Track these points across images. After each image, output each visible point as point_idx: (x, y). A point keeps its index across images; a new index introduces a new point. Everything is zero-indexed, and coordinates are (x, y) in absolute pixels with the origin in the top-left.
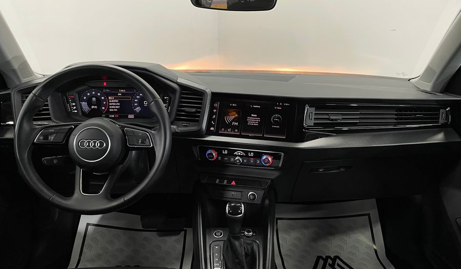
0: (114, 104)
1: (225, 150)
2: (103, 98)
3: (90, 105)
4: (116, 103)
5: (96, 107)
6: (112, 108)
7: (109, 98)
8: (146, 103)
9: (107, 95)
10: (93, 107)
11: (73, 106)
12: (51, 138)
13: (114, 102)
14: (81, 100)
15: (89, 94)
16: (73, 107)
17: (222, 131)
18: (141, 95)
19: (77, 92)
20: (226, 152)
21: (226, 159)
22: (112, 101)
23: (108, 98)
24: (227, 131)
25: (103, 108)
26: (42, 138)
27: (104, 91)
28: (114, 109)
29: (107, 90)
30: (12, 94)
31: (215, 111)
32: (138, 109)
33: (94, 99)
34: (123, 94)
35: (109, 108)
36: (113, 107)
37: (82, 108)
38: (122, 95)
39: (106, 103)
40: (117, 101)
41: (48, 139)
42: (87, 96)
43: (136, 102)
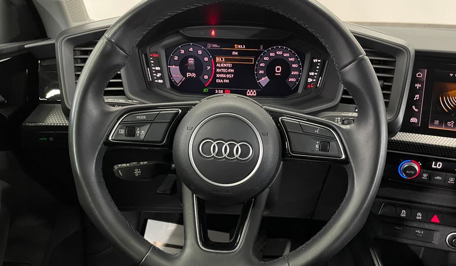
0: (225, 71)
1: (437, 160)
2: (206, 59)
3: (183, 71)
4: (228, 68)
5: (194, 75)
6: (220, 78)
7: (217, 59)
8: (278, 69)
9: (215, 53)
10: (189, 74)
11: (157, 72)
12: (141, 133)
13: (225, 68)
14: (170, 62)
15: (183, 52)
16: (156, 74)
17: (436, 125)
18: (271, 54)
19: (163, 47)
20: (439, 165)
21: (438, 178)
22: (222, 65)
23: (215, 60)
24: (446, 125)
25: (206, 77)
26: (122, 131)
27: (209, 46)
28: (223, 79)
29: (214, 46)
30: (58, 46)
31: (418, 86)
32: (264, 81)
33: (191, 61)
34: (241, 53)
35: (215, 78)
36: (222, 76)
37: (170, 76)
38: (239, 55)
39: (211, 68)
40: (230, 65)
41: (134, 135)
42: (179, 55)
43: (262, 68)
